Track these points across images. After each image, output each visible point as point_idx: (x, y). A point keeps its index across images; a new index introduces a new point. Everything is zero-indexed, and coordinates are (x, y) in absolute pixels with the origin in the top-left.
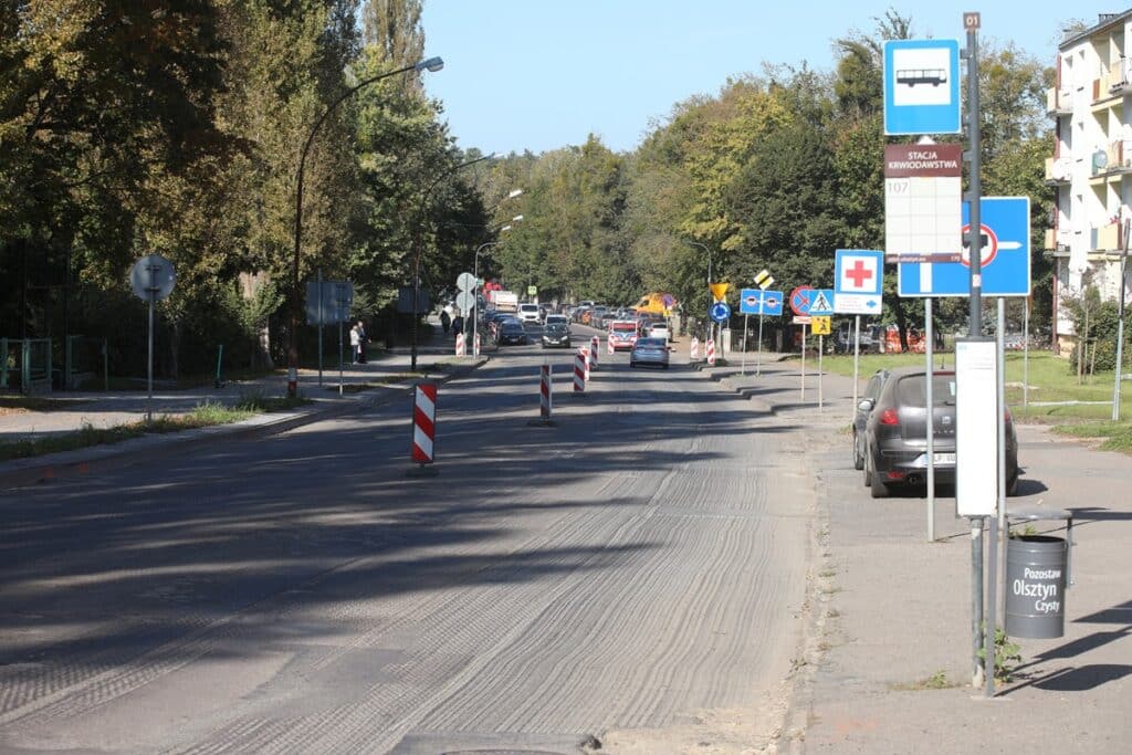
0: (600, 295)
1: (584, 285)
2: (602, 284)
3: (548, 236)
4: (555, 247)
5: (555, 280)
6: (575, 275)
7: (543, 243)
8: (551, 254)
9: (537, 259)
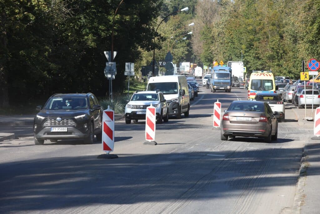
0: (290, 72)
1: (278, 65)
2: (291, 64)
3: (255, 32)
4: (259, 39)
5: (260, 62)
6: (272, 58)
7: (251, 37)
8: (256, 44)
9: (247, 48)
